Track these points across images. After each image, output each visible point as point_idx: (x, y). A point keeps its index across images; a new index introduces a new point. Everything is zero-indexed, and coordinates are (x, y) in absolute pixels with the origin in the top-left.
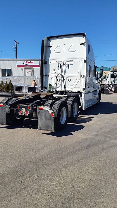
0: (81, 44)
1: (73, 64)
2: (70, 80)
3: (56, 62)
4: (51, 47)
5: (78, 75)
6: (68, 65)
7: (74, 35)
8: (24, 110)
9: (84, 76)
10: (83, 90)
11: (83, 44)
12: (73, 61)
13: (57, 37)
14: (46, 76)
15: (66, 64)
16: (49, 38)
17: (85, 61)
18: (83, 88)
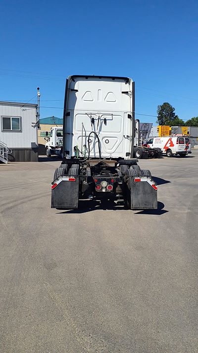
0: (123, 93)
1: (112, 120)
2: (107, 142)
3: (86, 114)
4: (77, 91)
5: (120, 135)
6: (105, 120)
7: (114, 79)
8: (104, 184)
9: (127, 136)
10: (126, 156)
11: (127, 93)
12: (112, 115)
13: (87, 78)
14: (69, 134)
15: (102, 118)
16: (74, 78)
17: (129, 116)
18: (127, 153)
